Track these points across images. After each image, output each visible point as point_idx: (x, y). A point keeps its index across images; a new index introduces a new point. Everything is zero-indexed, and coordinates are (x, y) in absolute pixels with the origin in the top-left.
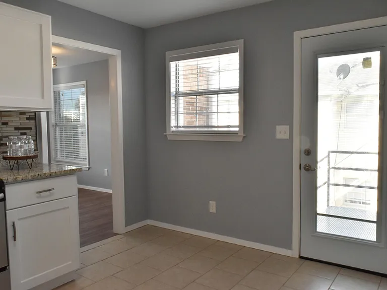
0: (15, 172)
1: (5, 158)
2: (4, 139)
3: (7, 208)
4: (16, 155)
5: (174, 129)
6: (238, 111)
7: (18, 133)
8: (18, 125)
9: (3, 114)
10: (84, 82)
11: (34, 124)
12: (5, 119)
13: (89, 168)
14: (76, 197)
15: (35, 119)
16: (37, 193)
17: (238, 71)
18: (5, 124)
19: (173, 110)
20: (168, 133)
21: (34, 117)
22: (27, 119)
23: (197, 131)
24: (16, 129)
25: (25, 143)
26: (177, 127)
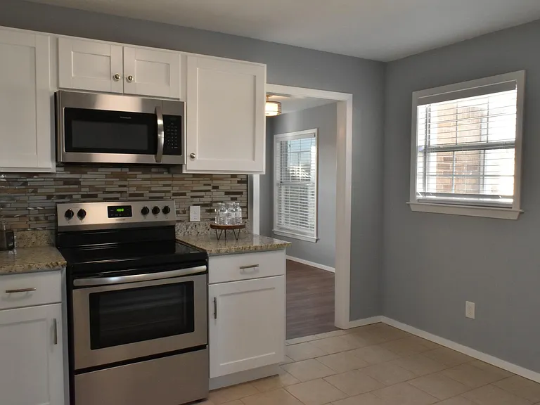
0: (222, 242)
1: (212, 227)
2: (214, 204)
3: (210, 282)
4: (224, 223)
5: (421, 197)
6: (513, 174)
7: (228, 198)
8: (228, 189)
9: (214, 176)
10: (315, 131)
11: (246, 188)
12: (216, 183)
13: (317, 240)
14: (284, 277)
15: (246, 182)
16: (241, 268)
17: (515, 116)
18: (216, 188)
19: (420, 170)
20: (411, 202)
21: (246, 180)
22: (239, 182)
23: (452, 201)
24: (227, 193)
25: (232, 211)
26: (425, 194)
